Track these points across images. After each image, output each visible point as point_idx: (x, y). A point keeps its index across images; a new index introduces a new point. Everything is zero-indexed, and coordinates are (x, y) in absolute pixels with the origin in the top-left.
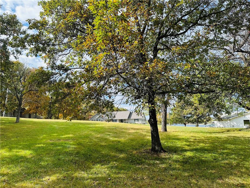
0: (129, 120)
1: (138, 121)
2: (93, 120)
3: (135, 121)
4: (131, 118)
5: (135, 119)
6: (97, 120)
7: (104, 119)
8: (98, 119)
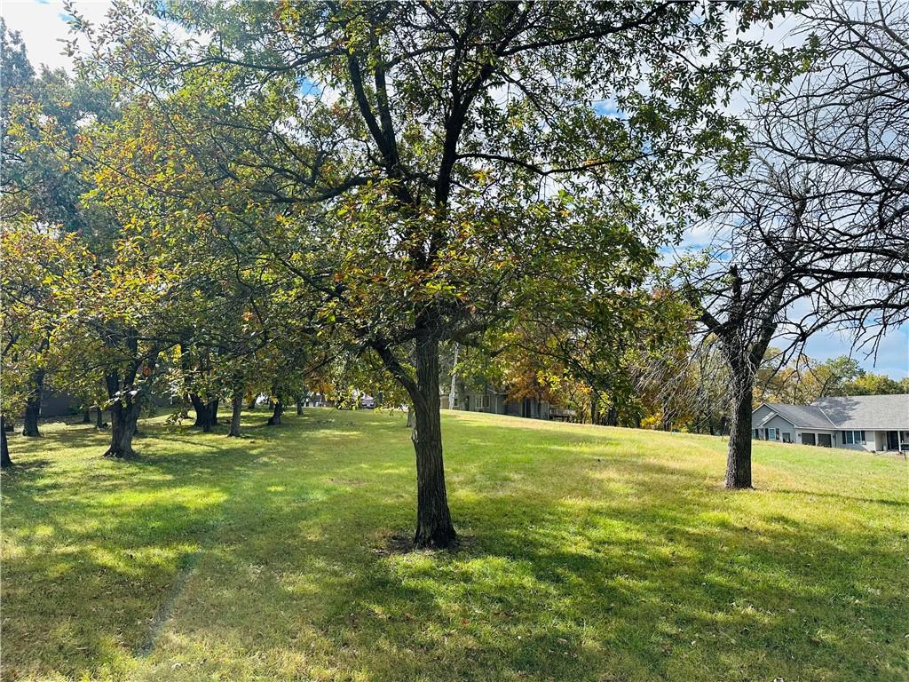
6: (766, 431)
7: (795, 426)
8: (772, 427)
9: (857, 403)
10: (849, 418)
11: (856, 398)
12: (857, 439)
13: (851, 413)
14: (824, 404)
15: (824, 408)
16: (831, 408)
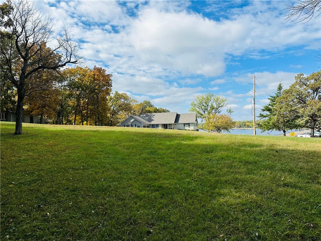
0: (176, 124)
1: (189, 126)
2: (126, 126)
3: (184, 126)
4: (179, 122)
5: (184, 124)
6: (132, 125)
7: (142, 123)
8: (134, 124)
9: (154, 115)
10: (153, 120)
11: (154, 114)
12: (156, 127)
13: (153, 119)
14: (144, 116)
15: (145, 117)
16: (147, 117)
